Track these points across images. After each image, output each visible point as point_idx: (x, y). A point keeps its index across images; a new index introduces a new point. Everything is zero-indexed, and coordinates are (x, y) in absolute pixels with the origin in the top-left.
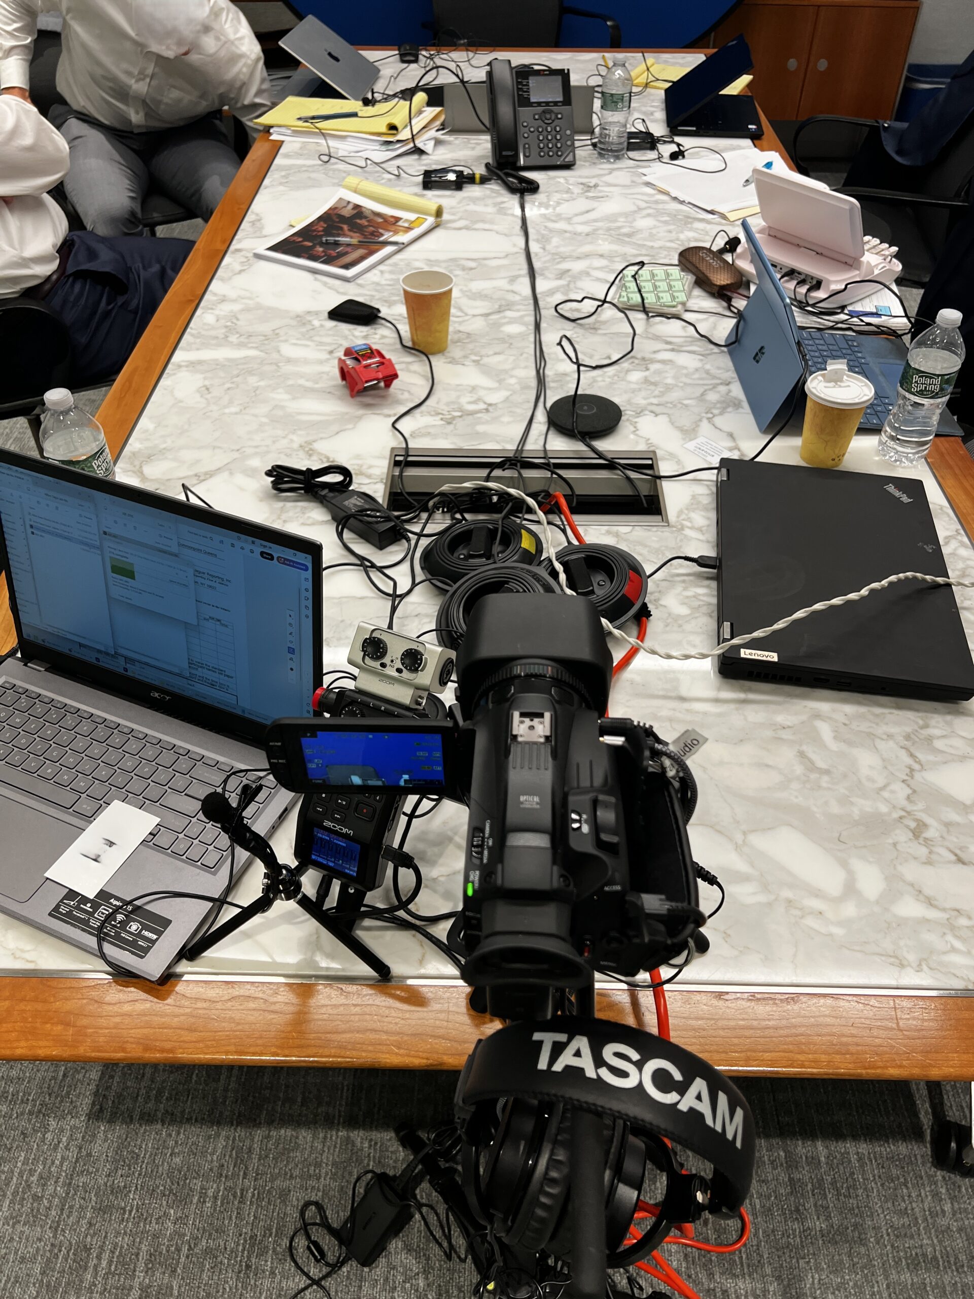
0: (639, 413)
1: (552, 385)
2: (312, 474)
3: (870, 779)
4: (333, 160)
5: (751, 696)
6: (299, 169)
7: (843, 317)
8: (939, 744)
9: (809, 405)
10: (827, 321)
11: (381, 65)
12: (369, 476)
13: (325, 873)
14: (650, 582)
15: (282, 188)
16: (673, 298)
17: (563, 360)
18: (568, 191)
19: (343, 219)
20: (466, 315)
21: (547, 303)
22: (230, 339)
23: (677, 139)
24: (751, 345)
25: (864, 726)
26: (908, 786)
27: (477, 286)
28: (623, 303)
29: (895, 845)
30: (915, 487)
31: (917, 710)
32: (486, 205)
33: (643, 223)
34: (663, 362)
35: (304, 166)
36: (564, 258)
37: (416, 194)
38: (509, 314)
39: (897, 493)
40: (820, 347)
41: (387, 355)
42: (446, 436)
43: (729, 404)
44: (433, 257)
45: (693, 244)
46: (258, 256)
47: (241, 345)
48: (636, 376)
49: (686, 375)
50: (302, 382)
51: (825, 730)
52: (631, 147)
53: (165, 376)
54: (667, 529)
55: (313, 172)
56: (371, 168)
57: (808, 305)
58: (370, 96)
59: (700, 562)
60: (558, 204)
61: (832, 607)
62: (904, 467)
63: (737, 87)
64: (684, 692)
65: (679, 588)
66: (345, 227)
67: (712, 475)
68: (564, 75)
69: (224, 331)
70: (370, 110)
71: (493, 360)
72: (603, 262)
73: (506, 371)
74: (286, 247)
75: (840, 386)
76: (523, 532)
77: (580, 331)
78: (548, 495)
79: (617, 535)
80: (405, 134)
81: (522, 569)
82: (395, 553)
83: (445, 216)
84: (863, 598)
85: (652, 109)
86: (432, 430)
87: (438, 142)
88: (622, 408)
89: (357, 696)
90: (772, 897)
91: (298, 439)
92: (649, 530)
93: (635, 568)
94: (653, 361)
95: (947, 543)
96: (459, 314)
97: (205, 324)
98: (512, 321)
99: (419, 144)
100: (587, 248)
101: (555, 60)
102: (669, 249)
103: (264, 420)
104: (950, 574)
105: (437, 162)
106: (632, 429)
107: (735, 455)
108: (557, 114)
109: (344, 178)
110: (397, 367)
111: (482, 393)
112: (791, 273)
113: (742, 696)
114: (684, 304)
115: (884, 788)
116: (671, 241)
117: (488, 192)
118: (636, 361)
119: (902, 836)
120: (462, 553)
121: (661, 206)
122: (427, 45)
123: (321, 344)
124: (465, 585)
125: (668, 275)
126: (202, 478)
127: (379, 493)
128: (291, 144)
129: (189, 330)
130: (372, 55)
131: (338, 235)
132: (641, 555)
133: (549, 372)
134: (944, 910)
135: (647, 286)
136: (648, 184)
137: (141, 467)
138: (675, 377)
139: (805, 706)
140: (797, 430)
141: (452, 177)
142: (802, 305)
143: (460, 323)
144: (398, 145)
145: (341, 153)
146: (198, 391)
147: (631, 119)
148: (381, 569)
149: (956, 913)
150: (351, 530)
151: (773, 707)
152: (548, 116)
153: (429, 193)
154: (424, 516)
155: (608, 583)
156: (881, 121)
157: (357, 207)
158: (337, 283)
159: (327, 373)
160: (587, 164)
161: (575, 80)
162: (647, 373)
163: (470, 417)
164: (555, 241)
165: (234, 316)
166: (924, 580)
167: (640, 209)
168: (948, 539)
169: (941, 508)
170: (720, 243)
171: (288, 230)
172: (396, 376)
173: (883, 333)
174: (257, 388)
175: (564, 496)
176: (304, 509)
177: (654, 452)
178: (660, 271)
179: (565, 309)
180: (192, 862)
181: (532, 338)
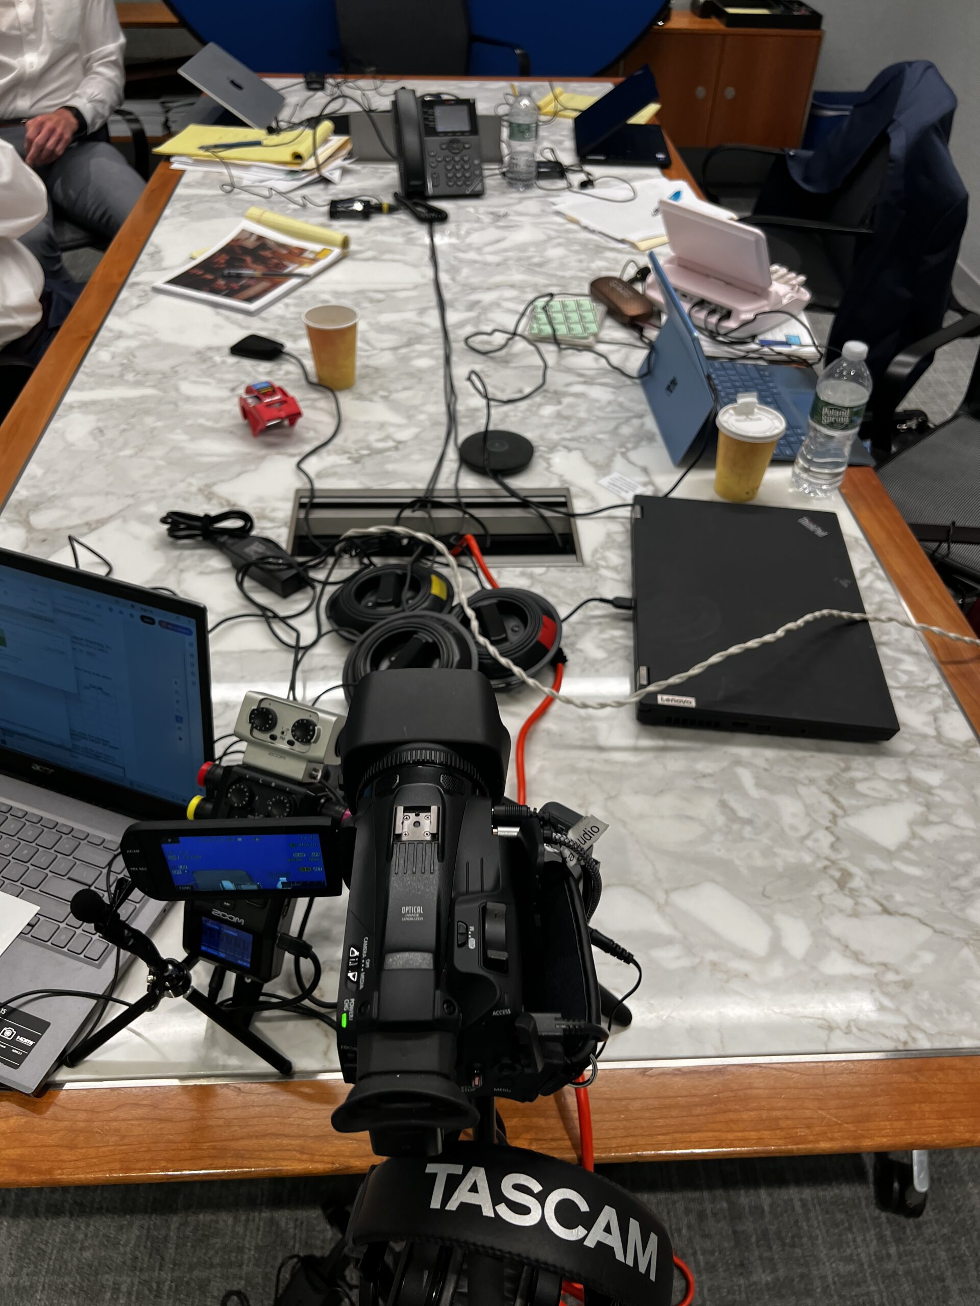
0: (553, 448)
1: (464, 420)
2: (210, 519)
3: (793, 828)
4: (236, 190)
5: (671, 743)
6: (201, 199)
7: (753, 346)
8: (861, 787)
9: (721, 439)
10: (739, 350)
11: (288, 92)
12: (272, 520)
13: (217, 964)
14: (565, 626)
15: (182, 219)
16: (585, 329)
17: (473, 395)
18: (478, 220)
19: (246, 251)
20: (374, 348)
21: (458, 335)
22: (126, 378)
23: (588, 168)
24: (663, 377)
25: (785, 771)
26: (832, 833)
27: (387, 318)
28: (534, 334)
29: (820, 897)
30: (829, 520)
31: (837, 752)
32: (394, 236)
33: (554, 253)
34: (576, 395)
35: (206, 196)
36: (474, 289)
37: (323, 225)
38: (418, 347)
39: (812, 527)
40: (733, 378)
41: (291, 392)
42: (353, 476)
43: (643, 438)
44: (341, 288)
45: (605, 274)
46: (157, 290)
47: (137, 384)
48: (548, 410)
49: (600, 409)
50: (202, 421)
51: (746, 777)
52: (540, 176)
53: (55, 417)
54: (581, 569)
55: (216, 202)
56: (276, 198)
57: (719, 334)
58: (274, 125)
59: (616, 603)
60: (468, 233)
61: (748, 650)
62: (819, 499)
63: (645, 115)
64: (603, 740)
65: (595, 631)
66: (248, 259)
67: (626, 512)
68: (470, 105)
69: (119, 369)
70: (274, 139)
71: (402, 396)
72: (512, 293)
73: (415, 407)
74: (188, 279)
75: (751, 419)
76: (434, 578)
77: (491, 364)
78: (460, 537)
79: (531, 576)
80: (310, 164)
81: (432, 617)
82: (300, 601)
83: (353, 247)
84: (779, 640)
85: (562, 138)
86: (339, 470)
87: (345, 171)
88: (534, 444)
89: (245, 771)
90: (697, 960)
91: (196, 482)
92: (564, 571)
93: (549, 612)
94: (565, 394)
95: (863, 576)
96: (367, 348)
97: (100, 362)
98: (422, 355)
99: (325, 172)
100: (498, 279)
101: (462, 88)
102: (580, 279)
103: (162, 463)
104: (867, 607)
105: (344, 192)
106: (544, 465)
107: (648, 491)
108: (464, 144)
109: (247, 208)
110: (301, 405)
111: (391, 430)
112: (701, 303)
113: (661, 743)
114: (595, 335)
115: (807, 837)
116: (582, 271)
117: (396, 222)
118: (549, 395)
119: (827, 887)
120: (369, 601)
121: (571, 236)
122: (333, 72)
123: (221, 381)
124: (373, 634)
125: (579, 305)
126: (93, 527)
127: (282, 536)
128: (193, 173)
129: (82, 369)
130: (276, 83)
131: (242, 267)
132: (555, 596)
133: (460, 407)
134: (871, 965)
135: (559, 317)
136: (558, 213)
137: (28, 516)
138: (589, 411)
139: (725, 753)
140: (710, 463)
141: (358, 207)
142: (713, 335)
143: (368, 357)
144: (304, 175)
145: (245, 183)
146: (91, 433)
147: (540, 148)
148: (283, 620)
149: (882, 968)
150: (253, 578)
151: (693, 754)
152: (455, 146)
153: (337, 224)
154: (331, 560)
155: (522, 628)
156: (786, 149)
157: (260, 238)
158: (240, 317)
159: (229, 412)
160: (496, 193)
161: (482, 108)
162: (559, 407)
163: (379, 456)
164: (465, 272)
165: (130, 354)
166: (841, 617)
167: (550, 238)
168: (864, 572)
169: (856, 540)
170: (631, 272)
171: (189, 262)
172: (298, 414)
173: (793, 362)
174: (153, 430)
175: (475, 536)
176: (202, 559)
177: (568, 490)
178: (571, 302)
179: (476, 342)
180: (73, 954)
181: (441, 372)
